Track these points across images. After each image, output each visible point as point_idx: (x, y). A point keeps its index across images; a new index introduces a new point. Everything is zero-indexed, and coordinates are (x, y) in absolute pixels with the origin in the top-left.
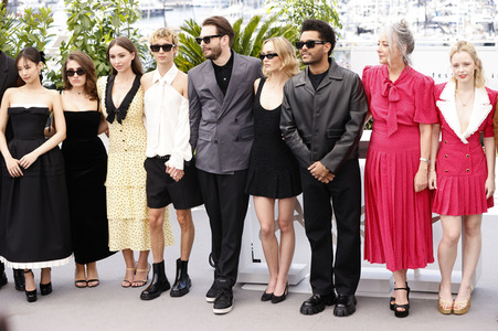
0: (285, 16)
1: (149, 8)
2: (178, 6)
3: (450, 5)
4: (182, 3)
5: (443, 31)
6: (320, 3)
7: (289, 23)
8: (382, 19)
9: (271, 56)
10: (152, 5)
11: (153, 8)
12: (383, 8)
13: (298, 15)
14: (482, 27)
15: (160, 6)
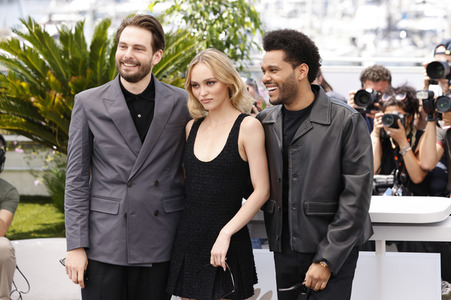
0: (176, 17)
3: (424, 2)
5: (414, 44)
8: (317, 24)
13: (198, 15)
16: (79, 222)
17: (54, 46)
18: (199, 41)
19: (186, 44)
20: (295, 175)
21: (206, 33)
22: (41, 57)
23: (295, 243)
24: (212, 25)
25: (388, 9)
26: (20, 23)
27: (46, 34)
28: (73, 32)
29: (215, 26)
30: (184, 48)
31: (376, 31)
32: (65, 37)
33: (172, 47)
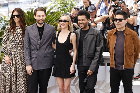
0: (56, 8)
1: (2, 3)
2: (14, 3)
4: (15, 1)
6: (70, 3)
10: (3, 2)
11: (4, 3)
13: (61, 7)
15: (6, 2)
16: (28, 59)
17: (26, 15)
18: (62, 14)
19: (59, 14)
20: (85, 47)
21: (63, 12)
23: (84, 64)
24: (65, 9)
27: (24, 12)
28: (31, 11)
30: (58, 15)
32: (28, 13)
33: (55, 15)
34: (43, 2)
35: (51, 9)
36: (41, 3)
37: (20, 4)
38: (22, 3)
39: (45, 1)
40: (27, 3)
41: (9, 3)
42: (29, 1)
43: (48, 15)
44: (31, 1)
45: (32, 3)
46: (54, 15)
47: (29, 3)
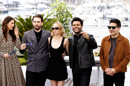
0: (53, 15)
1: (2, 10)
2: (13, 10)
3: (112, 11)
4: (14, 8)
6: (65, 10)
7: (55, 17)
8: (87, 16)
9: (57, 29)
10: (3, 9)
11: (4, 10)
12: (88, 12)
14: (123, 19)
15: (6, 9)
17: (25, 22)
18: (58, 20)
19: (55, 21)
21: (60, 19)
22: (21, 24)
23: (81, 67)
25: (103, 12)
26: (17, 16)
27: (23, 19)
28: (29, 18)
29: (62, 17)
31: (101, 18)
32: (27, 20)
33: (52, 22)
34: (40, 9)
35: (48, 16)
36: (39, 10)
37: (19, 11)
38: (21, 10)
39: (42, 9)
40: (25, 10)
41: (9, 10)
42: (27, 8)
43: (45, 21)
44: (29, 8)
45: (30, 11)
46: (50, 22)
47: (28, 11)
